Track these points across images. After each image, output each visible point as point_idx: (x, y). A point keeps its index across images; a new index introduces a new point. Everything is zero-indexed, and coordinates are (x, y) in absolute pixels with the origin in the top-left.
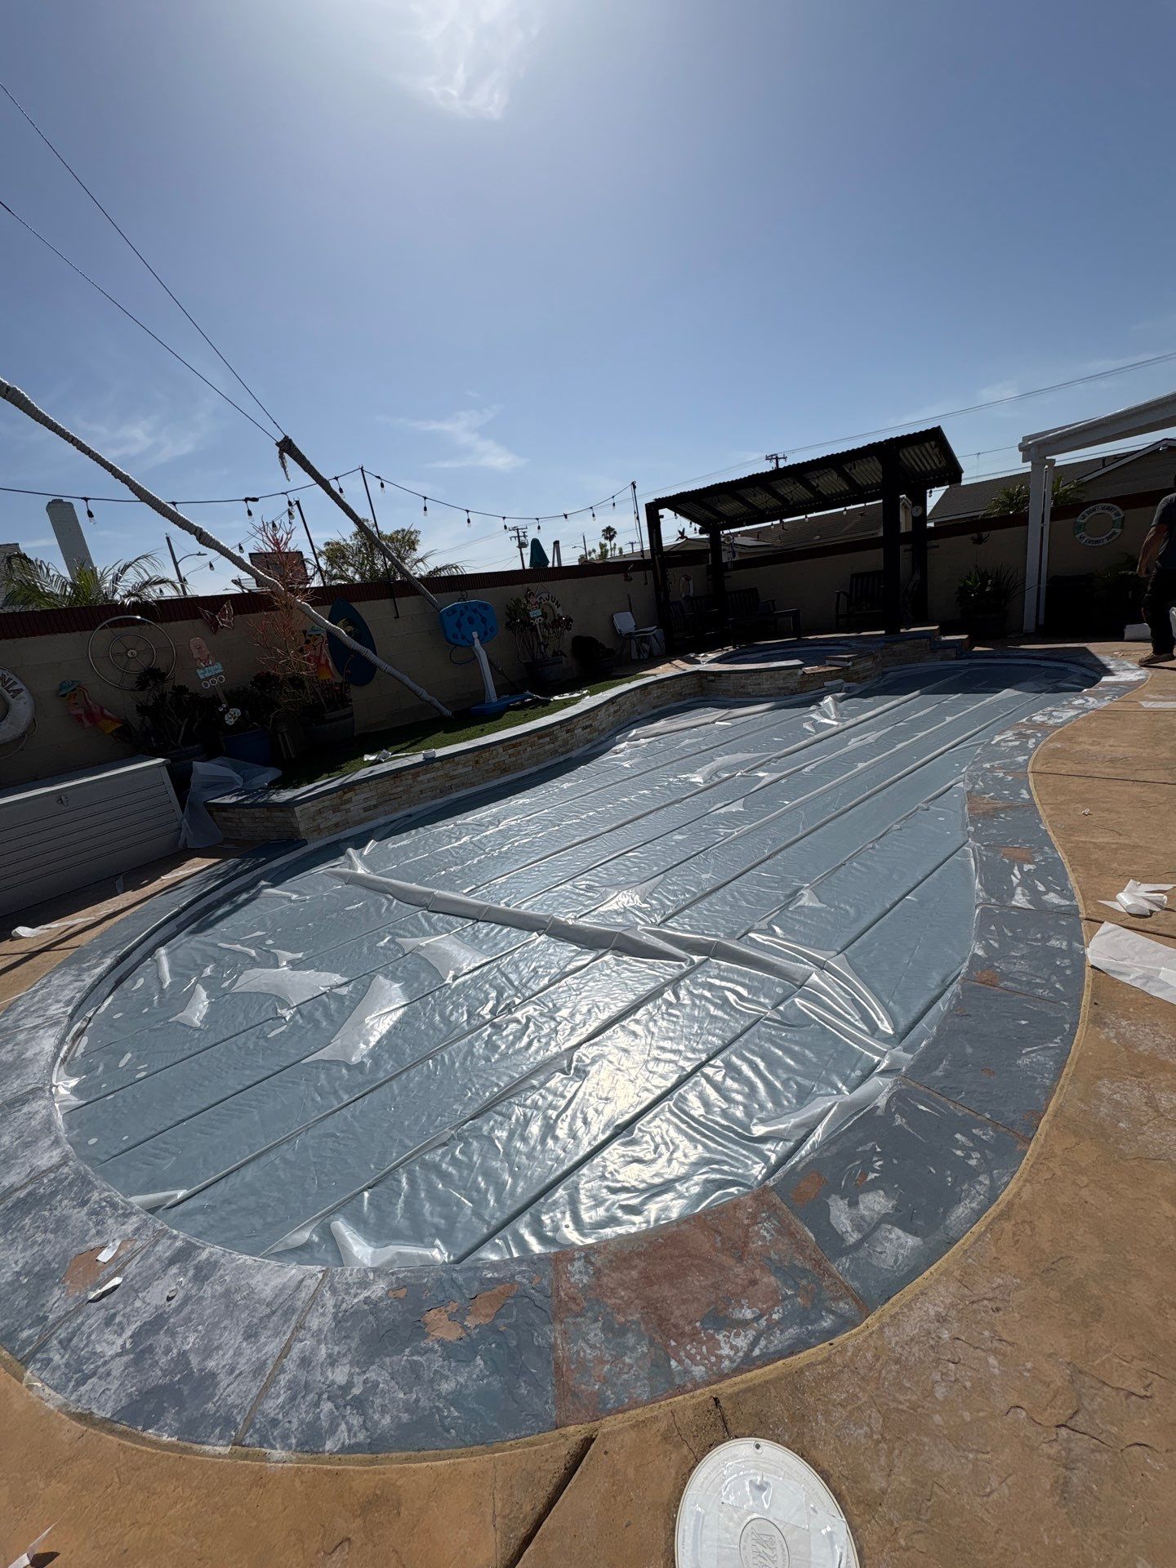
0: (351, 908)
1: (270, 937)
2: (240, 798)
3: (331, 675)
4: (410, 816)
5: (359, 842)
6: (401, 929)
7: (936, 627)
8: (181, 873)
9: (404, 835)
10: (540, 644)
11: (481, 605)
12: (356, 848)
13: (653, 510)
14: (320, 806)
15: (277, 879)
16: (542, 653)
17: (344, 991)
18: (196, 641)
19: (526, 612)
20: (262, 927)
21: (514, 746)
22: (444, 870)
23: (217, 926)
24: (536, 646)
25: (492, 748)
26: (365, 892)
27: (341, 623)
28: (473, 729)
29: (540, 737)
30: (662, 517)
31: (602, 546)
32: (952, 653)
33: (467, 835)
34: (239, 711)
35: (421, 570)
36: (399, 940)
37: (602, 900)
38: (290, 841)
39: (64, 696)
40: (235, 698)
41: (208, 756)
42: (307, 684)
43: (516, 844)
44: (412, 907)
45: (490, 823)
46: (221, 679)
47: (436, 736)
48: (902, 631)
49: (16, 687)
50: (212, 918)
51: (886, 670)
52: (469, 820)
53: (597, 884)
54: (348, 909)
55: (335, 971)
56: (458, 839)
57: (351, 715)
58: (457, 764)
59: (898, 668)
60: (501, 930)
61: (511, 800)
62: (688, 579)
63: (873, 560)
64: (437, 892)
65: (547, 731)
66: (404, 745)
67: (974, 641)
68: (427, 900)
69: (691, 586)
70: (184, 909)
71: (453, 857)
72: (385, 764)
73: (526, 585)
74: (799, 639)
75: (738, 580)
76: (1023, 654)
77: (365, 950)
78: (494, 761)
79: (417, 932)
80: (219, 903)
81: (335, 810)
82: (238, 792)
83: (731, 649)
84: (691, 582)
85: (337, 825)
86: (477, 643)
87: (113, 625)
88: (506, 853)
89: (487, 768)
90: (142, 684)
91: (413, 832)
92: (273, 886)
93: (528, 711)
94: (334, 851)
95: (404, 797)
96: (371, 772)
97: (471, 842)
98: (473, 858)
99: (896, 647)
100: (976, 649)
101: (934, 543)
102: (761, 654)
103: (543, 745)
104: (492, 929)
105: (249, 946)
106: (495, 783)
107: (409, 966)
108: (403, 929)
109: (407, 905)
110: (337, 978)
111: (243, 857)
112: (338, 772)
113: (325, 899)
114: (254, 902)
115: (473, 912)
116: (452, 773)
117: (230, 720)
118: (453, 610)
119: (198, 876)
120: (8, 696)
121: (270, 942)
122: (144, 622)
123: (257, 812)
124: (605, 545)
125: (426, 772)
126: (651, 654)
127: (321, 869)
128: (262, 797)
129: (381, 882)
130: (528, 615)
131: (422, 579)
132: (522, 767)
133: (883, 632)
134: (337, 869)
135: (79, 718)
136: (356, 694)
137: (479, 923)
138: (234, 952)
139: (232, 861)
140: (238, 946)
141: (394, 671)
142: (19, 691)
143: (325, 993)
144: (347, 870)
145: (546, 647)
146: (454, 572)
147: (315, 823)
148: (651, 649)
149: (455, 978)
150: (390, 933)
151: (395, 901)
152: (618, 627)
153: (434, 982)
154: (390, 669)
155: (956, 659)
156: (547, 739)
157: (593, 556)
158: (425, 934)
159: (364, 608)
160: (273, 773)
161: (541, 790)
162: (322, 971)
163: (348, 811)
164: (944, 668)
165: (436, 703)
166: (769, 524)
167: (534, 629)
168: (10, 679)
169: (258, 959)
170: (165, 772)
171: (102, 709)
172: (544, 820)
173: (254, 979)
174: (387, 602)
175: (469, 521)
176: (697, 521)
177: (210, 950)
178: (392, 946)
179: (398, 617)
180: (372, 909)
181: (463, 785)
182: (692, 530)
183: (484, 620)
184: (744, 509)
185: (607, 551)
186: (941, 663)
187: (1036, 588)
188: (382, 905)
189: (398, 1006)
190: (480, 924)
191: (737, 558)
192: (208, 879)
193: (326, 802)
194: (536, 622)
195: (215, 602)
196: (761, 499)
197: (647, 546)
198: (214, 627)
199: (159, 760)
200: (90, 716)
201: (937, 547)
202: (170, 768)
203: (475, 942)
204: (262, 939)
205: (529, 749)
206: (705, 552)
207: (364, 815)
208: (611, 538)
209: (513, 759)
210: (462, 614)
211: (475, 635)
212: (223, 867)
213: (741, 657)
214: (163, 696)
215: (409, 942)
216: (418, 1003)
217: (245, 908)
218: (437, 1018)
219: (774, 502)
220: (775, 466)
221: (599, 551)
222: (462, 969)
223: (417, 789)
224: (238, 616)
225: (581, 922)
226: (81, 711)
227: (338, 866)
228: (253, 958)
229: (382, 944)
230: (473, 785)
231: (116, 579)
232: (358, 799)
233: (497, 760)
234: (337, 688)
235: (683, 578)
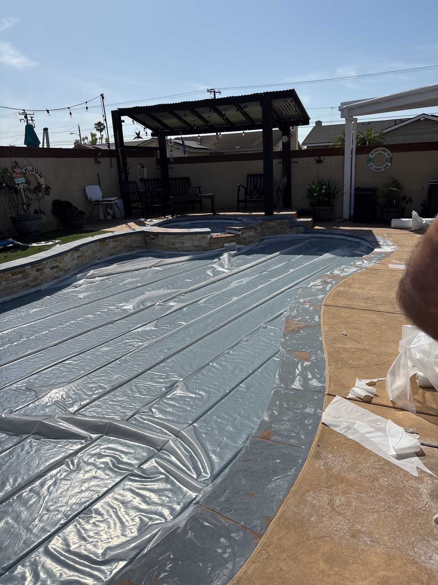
7: (294, 213)
10: (23, 204)
13: (117, 115)
16: (25, 210)
24: (20, 205)
30: (123, 121)
31: (93, 135)
32: (301, 229)
48: (275, 213)
51: (263, 237)
59: (271, 237)
62: (143, 167)
63: (258, 167)
67: (317, 221)
69: (145, 171)
74: (214, 214)
75: (176, 171)
76: (340, 232)
83: (170, 217)
84: (145, 169)
99: (271, 224)
100: (317, 227)
101: (294, 160)
102: (188, 223)
124: (95, 135)
126: (114, 217)
133: (264, 213)
145: (28, 206)
148: (114, 213)
152: (89, 196)
155: (304, 233)
157: (86, 141)
164: (297, 238)
176: (150, 128)
182: (147, 135)
184: (181, 124)
185: (96, 139)
186: (295, 235)
187: (349, 193)
191: (187, 155)
194: (21, 187)
197: (112, 140)
201: (297, 162)
206: (155, 149)
208: (101, 130)
213: (175, 224)
219: (199, 122)
220: (213, 97)
221: (90, 139)
235: (139, 166)
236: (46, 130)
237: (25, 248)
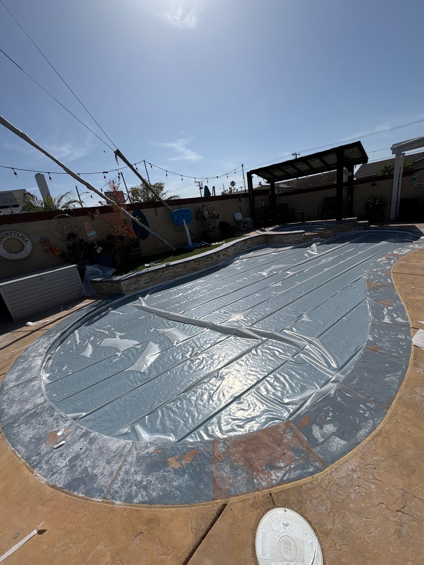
0: (141, 318)
1: (113, 328)
2: (102, 279)
3: (133, 235)
4: (161, 286)
5: (143, 295)
6: (158, 326)
7: (356, 218)
8: (82, 305)
9: (159, 293)
10: (207, 224)
11: (186, 210)
12: (142, 297)
13: (249, 175)
14: (130, 282)
15: (115, 307)
16: (208, 228)
17: (138, 347)
18: (87, 223)
19: (203, 212)
20: (110, 324)
21: (198, 261)
22: (173, 305)
23: (95, 323)
25: (190, 262)
26: (145, 312)
27: (137, 217)
28: (183, 255)
29: (208, 258)
30: (253, 177)
31: (230, 188)
32: (362, 227)
33: (181, 293)
34: (101, 248)
35: (165, 198)
36: (157, 329)
37: (230, 317)
38: (120, 294)
39: (42, 242)
40: (100, 244)
41: (91, 263)
42: (125, 239)
43: (199, 296)
44: (162, 318)
45: (190, 289)
46: (95, 237)
47: (170, 257)
48: (343, 219)
49: (26, 239)
50: (93, 320)
51: (336, 234)
52: (182, 288)
53: (228, 311)
54: (140, 318)
55: (135, 340)
56: (178, 294)
57: (141, 249)
58: (178, 268)
59: (341, 233)
60: (193, 327)
61: (197, 281)
62: (262, 200)
63: (333, 192)
64: (171, 313)
65: (210, 256)
66: (159, 261)
67: (371, 223)
68: (167, 316)
69: (263, 203)
70: (84, 317)
71: (176, 300)
72: (152, 267)
73: (203, 203)
74: (303, 222)
75: (281, 201)
76: (390, 228)
77: (146, 333)
78: (191, 267)
79: (163, 327)
80: (95, 315)
81: (135, 283)
82: (101, 277)
83: (278, 226)
84: (263, 201)
85: (135, 289)
86: (185, 224)
87: (58, 217)
88: (195, 299)
89: (188, 269)
90: (69, 238)
91: (162, 292)
92: (113, 310)
93: (203, 249)
94: (134, 298)
95: (159, 279)
96: (148, 270)
97: (183, 296)
98: (183, 301)
99: (340, 226)
100: (372, 226)
101: (356, 186)
102: (289, 228)
103: (208, 261)
104: (190, 327)
105: (106, 330)
106: (191, 274)
107: (161, 339)
108: (159, 326)
109: (160, 318)
110: (136, 342)
111: (103, 299)
112: (136, 270)
113: (131, 315)
114: (107, 315)
115: (184, 320)
116: (176, 271)
117: (98, 251)
118: (176, 212)
119: (88, 306)
120: (24, 242)
121: (113, 329)
122: (69, 217)
123: (108, 284)
124: (231, 188)
125: (167, 270)
126: (248, 228)
127: (130, 304)
128: (109, 278)
129: (151, 309)
130: (204, 214)
131: (165, 201)
132: (201, 269)
133: (336, 220)
134: (136, 304)
135: (47, 250)
136: (142, 242)
137: (186, 324)
138: (101, 332)
139: (99, 301)
140: (102, 330)
141: (157, 235)
142: (27, 241)
143: (132, 347)
144: (139, 305)
145: (210, 225)
146: (176, 198)
147: (128, 288)
148: (248, 226)
149: (177, 343)
150: (154, 327)
151: (156, 316)
152: (236, 218)
153: (170, 344)
154: (154, 233)
155: (364, 230)
156: (210, 259)
157: (227, 192)
158: (167, 328)
159: (145, 212)
160: (113, 270)
161: (208, 277)
162: (131, 340)
163: (139, 284)
164: (359, 233)
165: (170, 246)
166: (293, 179)
167: (205, 219)
168: (24, 237)
169: (109, 335)
170: (76, 268)
171: (55, 247)
172: (209, 288)
173: (107, 342)
174: (153, 209)
175: (182, 179)
176: (266, 179)
177: (93, 332)
178: (155, 332)
179: (157, 215)
180: (148, 318)
181: (180, 275)
182: (264, 182)
183: (187, 216)
184: (284, 174)
185: (232, 190)
186: (357, 231)
187: (396, 202)
188: (151, 317)
189: (157, 352)
190: (186, 325)
191: (280, 193)
192: (91, 307)
193: (132, 280)
194: (206, 216)
195: (93, 210)
196: (290, 170)
197: (247, 188)
198: (93, 218)
199: (75, 265)
200: (51, 249)
201: (358, 187)
202: (78, 268)
203: (184, 331)
204: (110, 328)
205: (203, 263)
206: (268, 190)
207: (145, 285)
208: (233, 185)
209: (198, 266)
210: (180, 213)
211: (184, 221)
212: (97, 303)
213: (281, 229)
214: (75, 243)
215: (161, 330)
216: (164, 352)
217: (104, 317)
218: (171, 357)
219: (295, 171)
220: (295, 157)
221: (229, 190)
222: (180, 340)
223: (164, 276)
224: (101, 214)
225: (222, 325)
226: (48, 248)
227: (136, 303)
228: (107, 335)
229: (152, 331)
230: (183, 275)
231: (59, 201)
232: (143, 280)
233: (192, 266)
234: (136, 240)
235: (260, 200)
236: (214, 187)
237: (210, 246)
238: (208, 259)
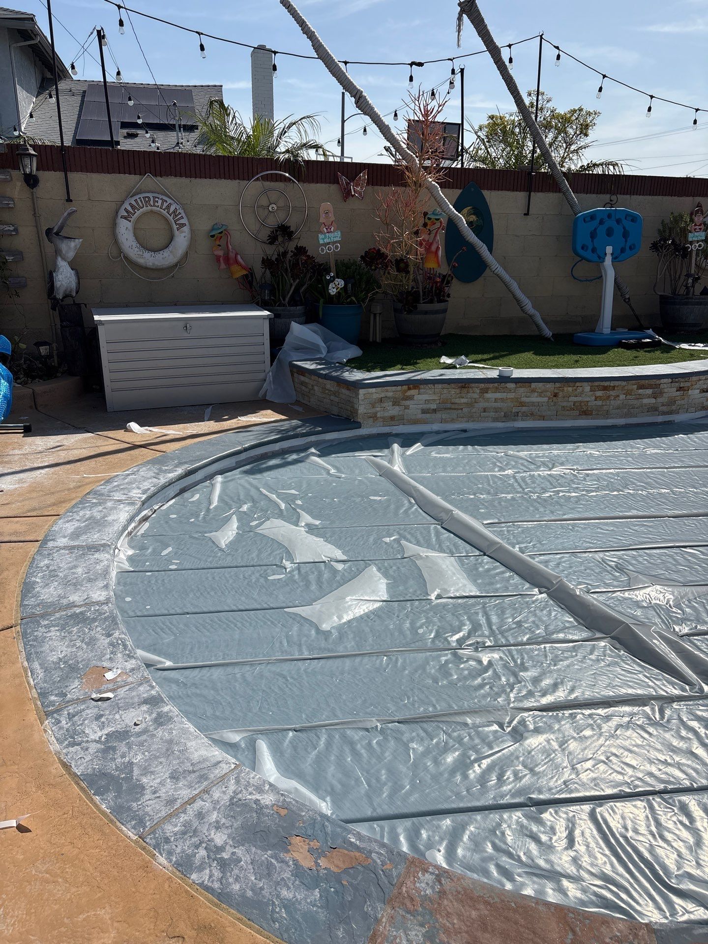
0: (375, 498)
1: (300, 499)
2: (319, 367)
3: (438, 265)
4: (465, 431)
5: (407, 441)
6: (410, 533)
8: (254, 419)
9: (451, 448)
10: (688, 275)
11: (628, 215)
12: (403, 445)
14: (383, 395)
15: (326, 451)
16: (687, 288)
17: (340, 567)
18: (327, 206)
19: (685, 232)
20: (298, 487)
21: (605, 388)
22: (474, 494)
23: (266, 474)
24: (682, 278)
25: (578, 384)
26: (392, 488)
27: (465, 211)
28: (567, 358)
29: (641, 387)
33: (513, 467)
34: (343, 282)
35: (575, 164)
36: (403, 542)
37: (629, 586)
38: (348, 421)
39: (213, 236)
40: (344, 269)
41: (309, 318)
42: (411, 269)
43: (561, 494)
44: (429, 518)
45: (544, 464)
46: (337, 247)
47: (523, 355)
49: (182, 221)
50: (264, 466)
52: (522, 454)
53: (631, 568)
54: (372, 498)
55: (339, 547)
56: (502, 469)
57: (445, 311)
58: (533, 391)
60: (503, 573)
61: (578, 447)
64: (457, 512)
65: (653, 382)
66: (485, 356)
68: (443, 516)
70: (246, 450)
71: (489, 485)
72: (458, 371)
77: (371, 539)
78: (576, 399)
79: (421, 540)
80: (274, 455)
81: (396, 403)
82: (320, 361)
85: (392, 418)
86: (608, 260)
87: (266, 178)
88: (545, 500)
89: (565, 404)
90: (272, 239)
91: (461, 447)
92: (319, 456)
93: (641, 353)
94: (381, 442)
95: (465, 410)
96: (441, 375)
97: (514, 477)
98: (509, 493)
103: (640, 397)
104: (495, 568)
105: (282, 500)
106: (568, 424)
107: (402, 569)
108: (412, 535)
109: (424, 514)
110: (339, 554)
111: (305, 421)
112: (412, 367)
113: (357, 482)
114: (300, 464)
115: (483, 545)
116: (524, 399)
117: (333, 290)
118: (592, 217)
119: (265, 426)
120: (175, 227)
121: (299, 502)
122: (290, 180)
123: (329, 385)
125: (497, 390)
127: (364, 455)
128: (336, 371)
129: (410, 484)
130: (686, 237)
131: (568, 175)
132: (607, 415)
134: (378, 460)
135: (218, 258)
136: (458, 291)
137: (485, 557)
138: (270, 500)
139: (295, 422)
140: (274, 496)
141: (507, 277)
142: (183, 225)
143: (324, 562)
144: (386, 463)
145: (696, 280)
146: (611, 171)
147: (374, 410)
149: (439, 597)
150: (399, 533)
151: (416, 507)
153: (419, 592)
154: (500, 270)
156: (649, 391)
158: (429, 546)
159: (495, 199)
160: (354, 352)
161: (618, 448)
162: (329, 543)
163: (407, 407)
165: (539, 319)
167: (685, 253)
168: (180, 213)
169: (285, 513)
170: (267, 324)
171: (236, 254)
172: (605, 480)
173: (276, 528)
174: (521, 196)
175: (650, 109)
177: (253, 492)
178: (395, 546)
179: (527, 214)
180: (392, 506)
181: (532, 415)
183: (626, 235)
188: (403, 505)
189: (378, 599)
190: (486, 559)
192: (271, 432)
193: (390, 392)
194: (694, 247)
195: (353, 170)
198: (347, 194)
199: (266, 313)
200: (227, 259)
202: (272, 322)
203: (473, 573)
204: (295, 497)
205: (622, 397)
207: (420, 416)
209: (599, 403)
210: (601, 222)
211: (609, 249)
212: (286, 425)
214: (285, 254)
215: (411, 548)
216: (396, 604)
217: (291, 467)
218: (408, 625)
222: (449, 591)
223: (482, 404)
224: (370, 187)
225: (590, 598)
226: (220, 253)
227: (379, 457)
228: (281, 510)
229: (387, 540)
230: (543, 418)
231: (283, 132)
232: (421, 398)
233: (579, 399)
234: (438, 280)
237: (668, 349)
238: (640, 391)
